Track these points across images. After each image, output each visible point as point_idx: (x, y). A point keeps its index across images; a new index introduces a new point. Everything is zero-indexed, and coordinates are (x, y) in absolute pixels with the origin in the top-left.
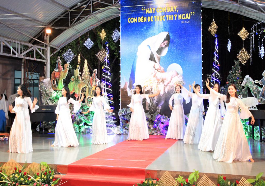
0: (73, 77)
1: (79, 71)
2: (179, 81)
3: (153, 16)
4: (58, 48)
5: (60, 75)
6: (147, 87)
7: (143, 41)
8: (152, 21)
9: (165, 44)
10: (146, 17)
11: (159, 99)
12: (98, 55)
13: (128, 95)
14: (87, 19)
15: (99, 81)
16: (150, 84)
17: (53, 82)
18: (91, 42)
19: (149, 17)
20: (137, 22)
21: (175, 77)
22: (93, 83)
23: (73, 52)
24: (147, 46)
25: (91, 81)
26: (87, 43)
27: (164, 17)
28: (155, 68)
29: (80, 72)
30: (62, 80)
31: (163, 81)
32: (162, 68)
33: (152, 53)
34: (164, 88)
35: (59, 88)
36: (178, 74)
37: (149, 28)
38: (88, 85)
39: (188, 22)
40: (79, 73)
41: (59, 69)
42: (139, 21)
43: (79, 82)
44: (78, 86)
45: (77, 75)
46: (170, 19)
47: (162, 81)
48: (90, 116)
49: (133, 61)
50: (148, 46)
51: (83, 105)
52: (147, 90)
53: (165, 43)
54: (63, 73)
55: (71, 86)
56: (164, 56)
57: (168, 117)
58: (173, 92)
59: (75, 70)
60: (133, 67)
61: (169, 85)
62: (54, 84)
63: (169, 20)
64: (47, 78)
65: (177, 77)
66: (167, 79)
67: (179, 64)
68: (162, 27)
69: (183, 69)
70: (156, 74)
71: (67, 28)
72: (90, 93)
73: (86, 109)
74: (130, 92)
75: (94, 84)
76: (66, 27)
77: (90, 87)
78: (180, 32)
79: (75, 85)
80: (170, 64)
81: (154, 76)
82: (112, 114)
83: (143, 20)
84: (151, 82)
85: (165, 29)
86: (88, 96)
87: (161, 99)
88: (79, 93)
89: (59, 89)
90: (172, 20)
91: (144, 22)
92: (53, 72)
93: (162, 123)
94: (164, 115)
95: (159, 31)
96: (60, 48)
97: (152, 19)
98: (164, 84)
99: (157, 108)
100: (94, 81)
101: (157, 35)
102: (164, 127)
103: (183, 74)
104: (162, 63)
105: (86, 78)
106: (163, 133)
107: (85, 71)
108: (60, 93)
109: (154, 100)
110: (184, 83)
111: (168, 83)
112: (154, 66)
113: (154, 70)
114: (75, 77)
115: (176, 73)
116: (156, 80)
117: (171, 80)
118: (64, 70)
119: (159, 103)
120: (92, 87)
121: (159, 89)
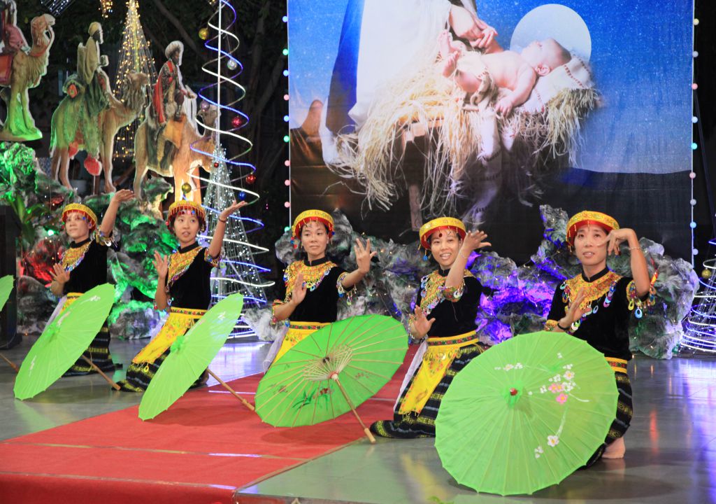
0: (72, 78)
1: (101, 54)
2: (573, 92)
5: (12, 70)
6: (415, 121)
11: (473, 180)
13: (323, 163)
15: (195, 96)
16: (427, 110)
21: (551, 70)
22: (168, 106)
25: (154, 98)
28: (452, 30)
29: (107, 57)
30: (22, 92)
31: (492, 93)
32: (489, 31)
34: (500, 126)
35: (14, 130)
36: (565, 56)
38: (144, 118)
40: (102, 60)
41: (7, 42)
43: (102, 103)
44: (98, 121)
45: (89, 71)
47: (485, 94)
48: (152, 257)
51: (122, 208)
52: (417, 139)
54: (24, 62)
55: (68, 120)
57: (514, 264)
58: (540, 145)
59: (81, 45)
61: (521, 110)
66: (511, 84)
67: (575, 9)
69: (592, 31)
70: (459, 61)
72: (155, 154)
73: (135, 224)
74: (334, 146)
75: (173, 112)
77: (152, 125)
79: (85, 116)
80: (530, 10)
81: (451, 69)
82: (253, 250)
84: (432, 98)
86: (147, 168)
87: (483, 179)
88: (103, 155)
89: (11, 137)
94: (496, 255)
98: (496, 109)
100: (171, 98)
102: (496, 312)
103: (591, 57)
104: (486, 6)
105: (132, 85)
106: (487, 334)
107: (132, 52)
108: (15, 153)
109: (450, 183)
110: (597, 99)
111: (516, 101)
112: (451, 18)
113: (449, 42)
114: (81, 80)
115: (559, 51)
116: (459, 89)
117: (534, 87)
118: (30, 48)
119: (474, 200)
120: (163, 128)
121: (476, 132)
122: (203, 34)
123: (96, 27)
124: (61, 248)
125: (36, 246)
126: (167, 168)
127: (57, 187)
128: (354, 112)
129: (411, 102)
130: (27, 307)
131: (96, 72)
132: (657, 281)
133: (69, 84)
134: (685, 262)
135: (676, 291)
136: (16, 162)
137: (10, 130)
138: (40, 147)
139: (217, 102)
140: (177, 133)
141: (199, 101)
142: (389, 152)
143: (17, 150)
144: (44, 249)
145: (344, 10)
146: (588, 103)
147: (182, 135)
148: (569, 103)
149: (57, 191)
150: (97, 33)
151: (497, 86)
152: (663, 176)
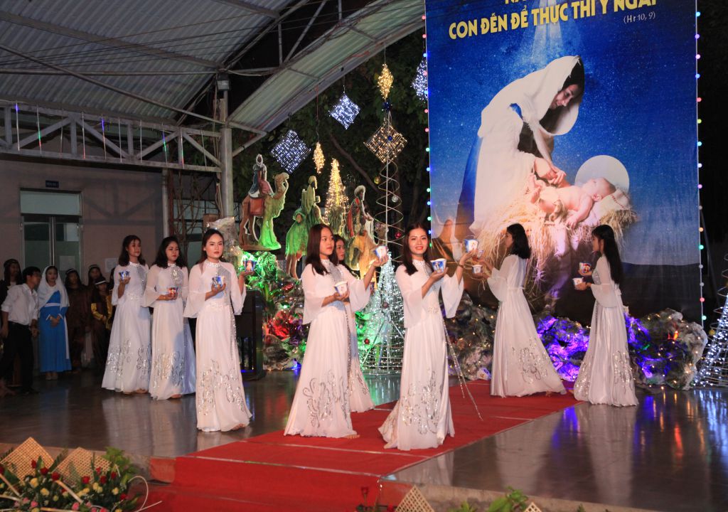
0: (299, 211)
1: (316, 195)
2: (617, 212)
3: (529, 11)
4: (261, 130)
5: (264, 207)
7: (497, 91)
8: (524, 25)
9: (568, 95)
10: (505, 16)
12: (372, 144)
14: (328, 38)
15: (373, 219)
17: (247, 226)
18: (353, 105)
19: (514, 15)
20: (476, 34)
21: (602, 198)
22: (356, 226)
23: (301, 138)
24: (511, 108)
25: (348, 221)
26: (341, 111)
27: (565, 10)
28: (536, 173)
29: (319, 197)
30: (269, 220)
31: (563, 213)
32: (561, 173)
33: (526, 127)
34: (569, 235)
35: (264, 244)
36: (612, 189)
37: (515, 48)
39: (647, 16)
40: (317, 199)
41: (261, 191)
42: (484, 31)
45: (309, 206)
46: (585, 12)
47: (559, 214)
49: (467, 155)
50: (514, 105)
53: (570, 92)
54: (270, 202)
55: (296, 236)
56: (564, 135)
57: (581, 326)
59: (304, 190)
60: (466, 172)
61: (583, 224)
62: (249, 232)
63: (582, 16)
64: (224, 217)
65: (609, 197)
67: (618, 158)
68: (558, 41)
69: (629, 172)
70: (541, 193)
71: (273, 71)
72: (348, 257)
75: (359, 230)
76: (271, 69)
77: (346, 238)
78: (619, 53)
79: (306, 234)
80: (587, 159)
83: (497, 26)
84: (524, 218)
85: (568, 46)
89: (263, 248)
90: (591, 17)
91: (500, 30)
92: (245, 200)
93: (562, 343)
94: (568, 319)
95: (548, 56)
96: (265, 131)
97: (525, 19)
98: (566, 224)
99: (547, 297)
100: (358, 221)
101: (541, 68)
102: (569, 357)
103: (630, 189)
104: (558, 157)
105: (335, 214)
106: (563, 372)
107: (335, 193)
108: (264, 258)
109: (537, 272)
110: (634, 216)
111: (580, 217)
112: (535, 166)
113: (534, 181)
114: (304, 212)
115: (608, 185)
116: (541, 211)
117: (591, 209)
118: (274, 194)
119: (553, 283)
120: (353, 240)
121: (552, 239)
122: (377, 181)
123: (314, 179)
124: (291, 316)
125: (276, 315)
126: (356, 265)
127: (289, 278)
128: (473, 227)
129: (510, 220)
130: (270, 353)
131: (313, 206)
132: (678, 337)
133: (298, 215)
134: (697, 325)
135: (691, 344)
136: (265, 263)
137: (262, 244)
138: (279, 254)
139: (385, 223)
140: (361, 243)
141: (375, 222)
142: (496, 252)
143: (266, 256)
144: (281, 317)
145: (466, 163)
146: (628, 219)
147: (365, 244)
148: (615, 219)
149: (289, 281)
150: (314, 182)
151: (566, 209)
152: (680, 267)
